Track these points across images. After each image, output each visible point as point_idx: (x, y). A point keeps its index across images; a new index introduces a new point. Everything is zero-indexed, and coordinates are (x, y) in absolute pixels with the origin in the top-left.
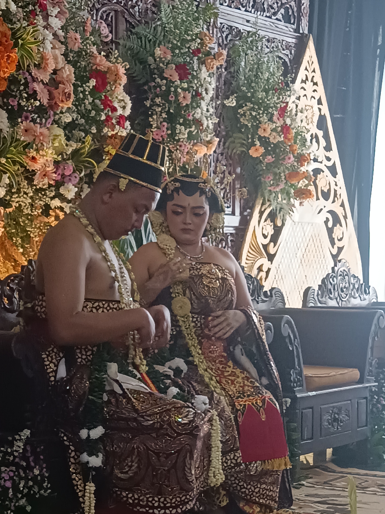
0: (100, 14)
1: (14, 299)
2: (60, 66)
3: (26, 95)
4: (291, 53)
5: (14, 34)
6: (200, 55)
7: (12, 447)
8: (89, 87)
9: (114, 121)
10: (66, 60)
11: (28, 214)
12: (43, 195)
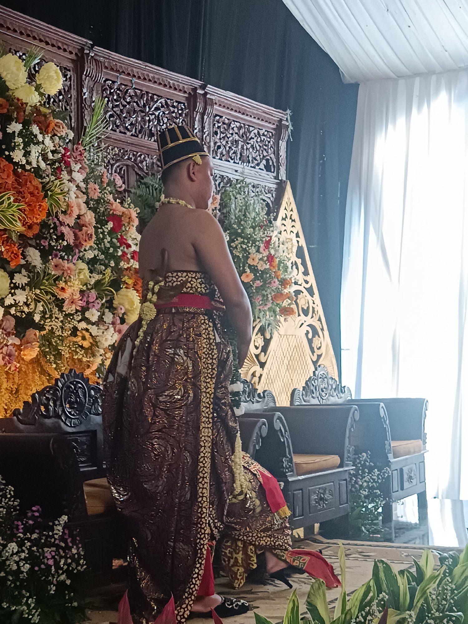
0: (114, 168)
1: (50, 407)
2: (82, 213)
3: (55, 237)
4: (272, 196)
5: (44, 187)
7: (53, 530)
8: (107, 228)
9: (129, 256)
10: (88, 207)
11: (59, 336)
12: (72, 319)
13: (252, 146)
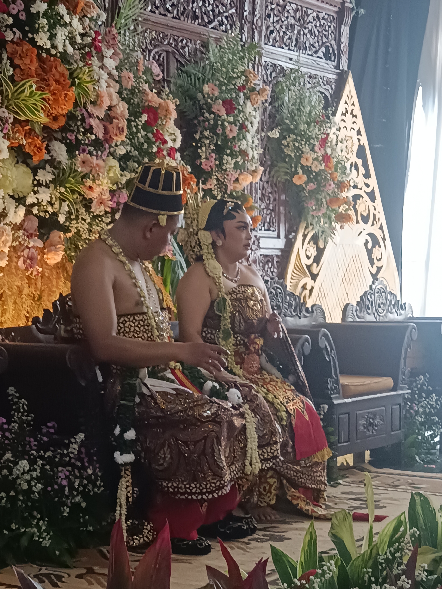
0: (152, 54)
2: (114, 103)
3: (83, 130)
4: (332, 88)
5: (71, 74)
6: (245, 91)
7: (68, 448)
8: (141, 121)
9: (165, 153)
10: (121, 97)
11: (86, 239)
12: (100, 221)
13: (310, 32)
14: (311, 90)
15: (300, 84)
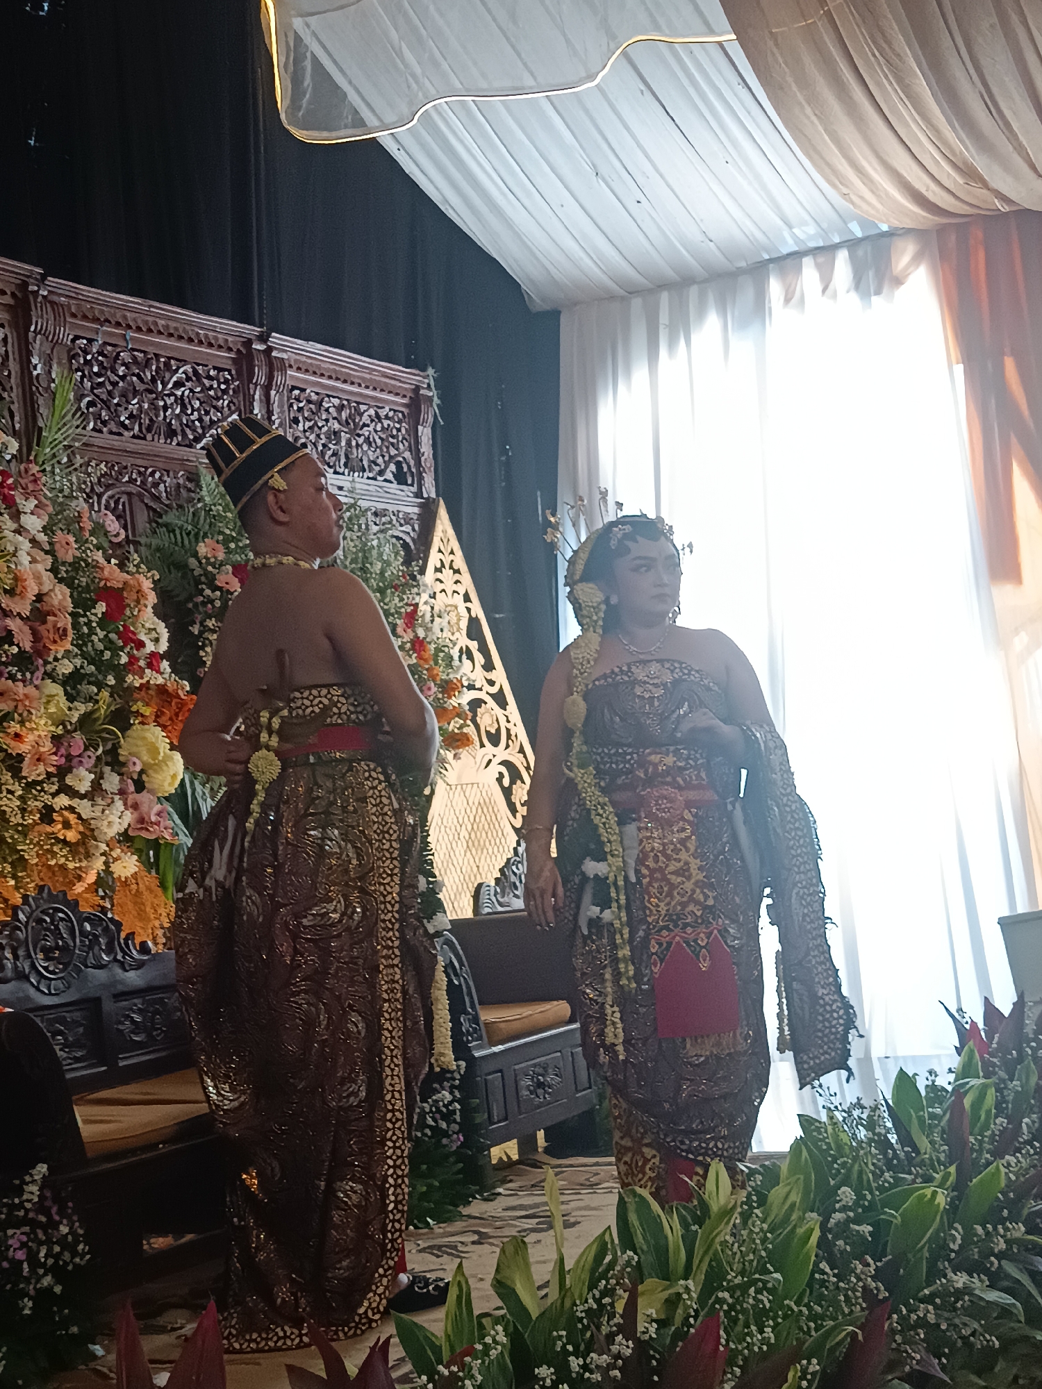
0: (103, 501)
2: (45, 589)
7: (21, 1195)
8: (96, 615)
9: (142, 663)
10: (56, 577)
11: (18, 824)
12: (40, 791)
13: (367, 440)
14: (381, 536)
15: (360, 526)
